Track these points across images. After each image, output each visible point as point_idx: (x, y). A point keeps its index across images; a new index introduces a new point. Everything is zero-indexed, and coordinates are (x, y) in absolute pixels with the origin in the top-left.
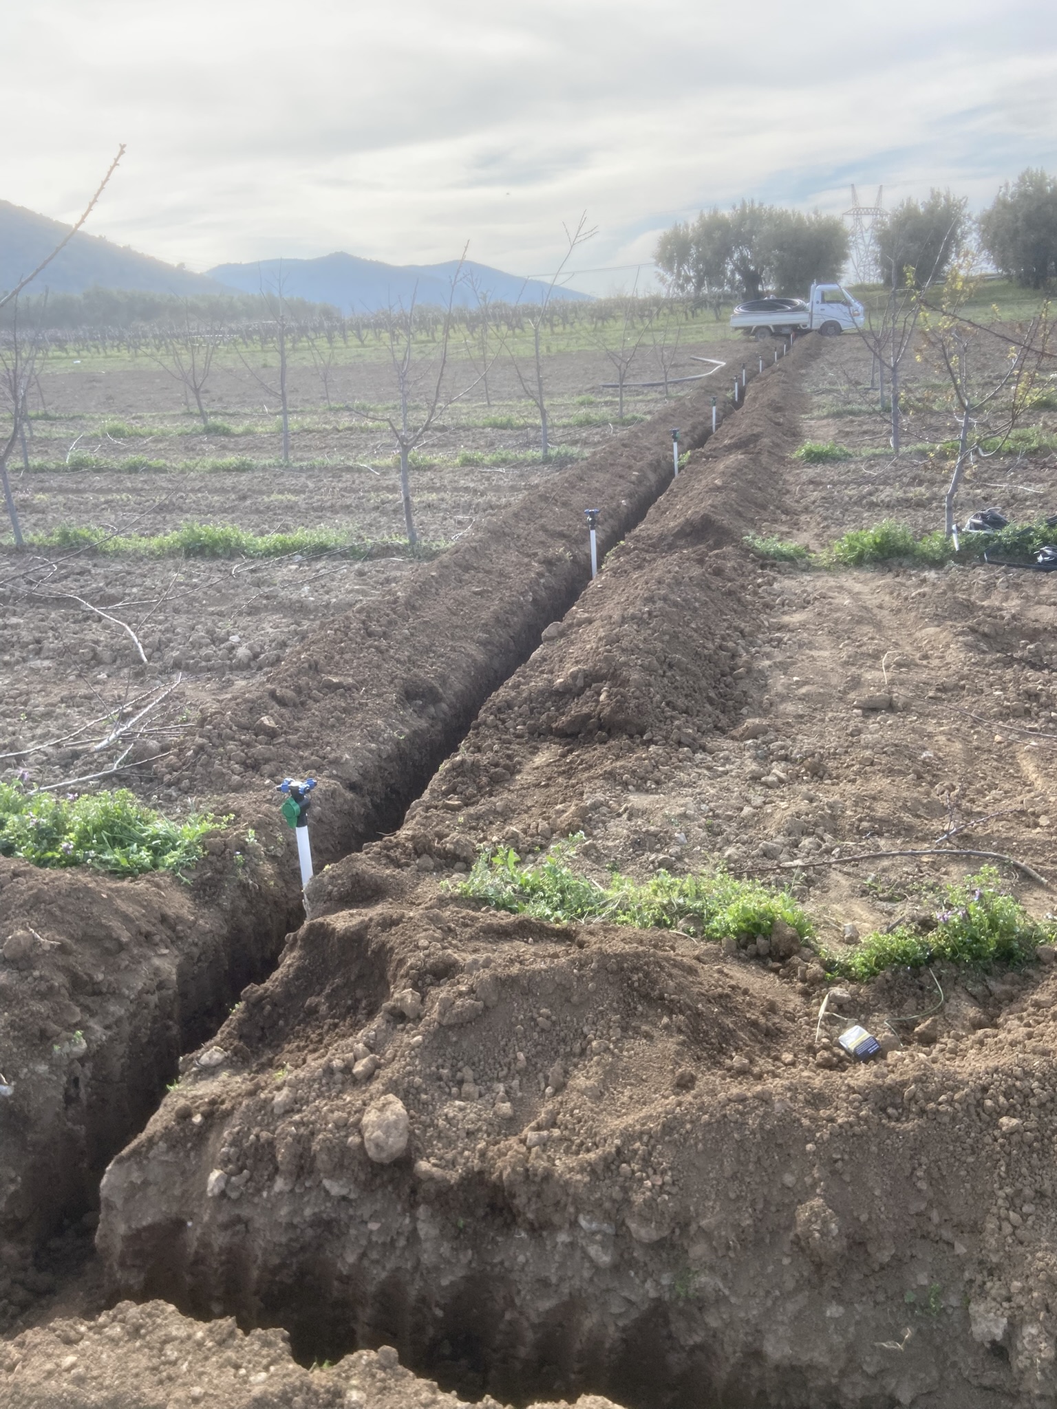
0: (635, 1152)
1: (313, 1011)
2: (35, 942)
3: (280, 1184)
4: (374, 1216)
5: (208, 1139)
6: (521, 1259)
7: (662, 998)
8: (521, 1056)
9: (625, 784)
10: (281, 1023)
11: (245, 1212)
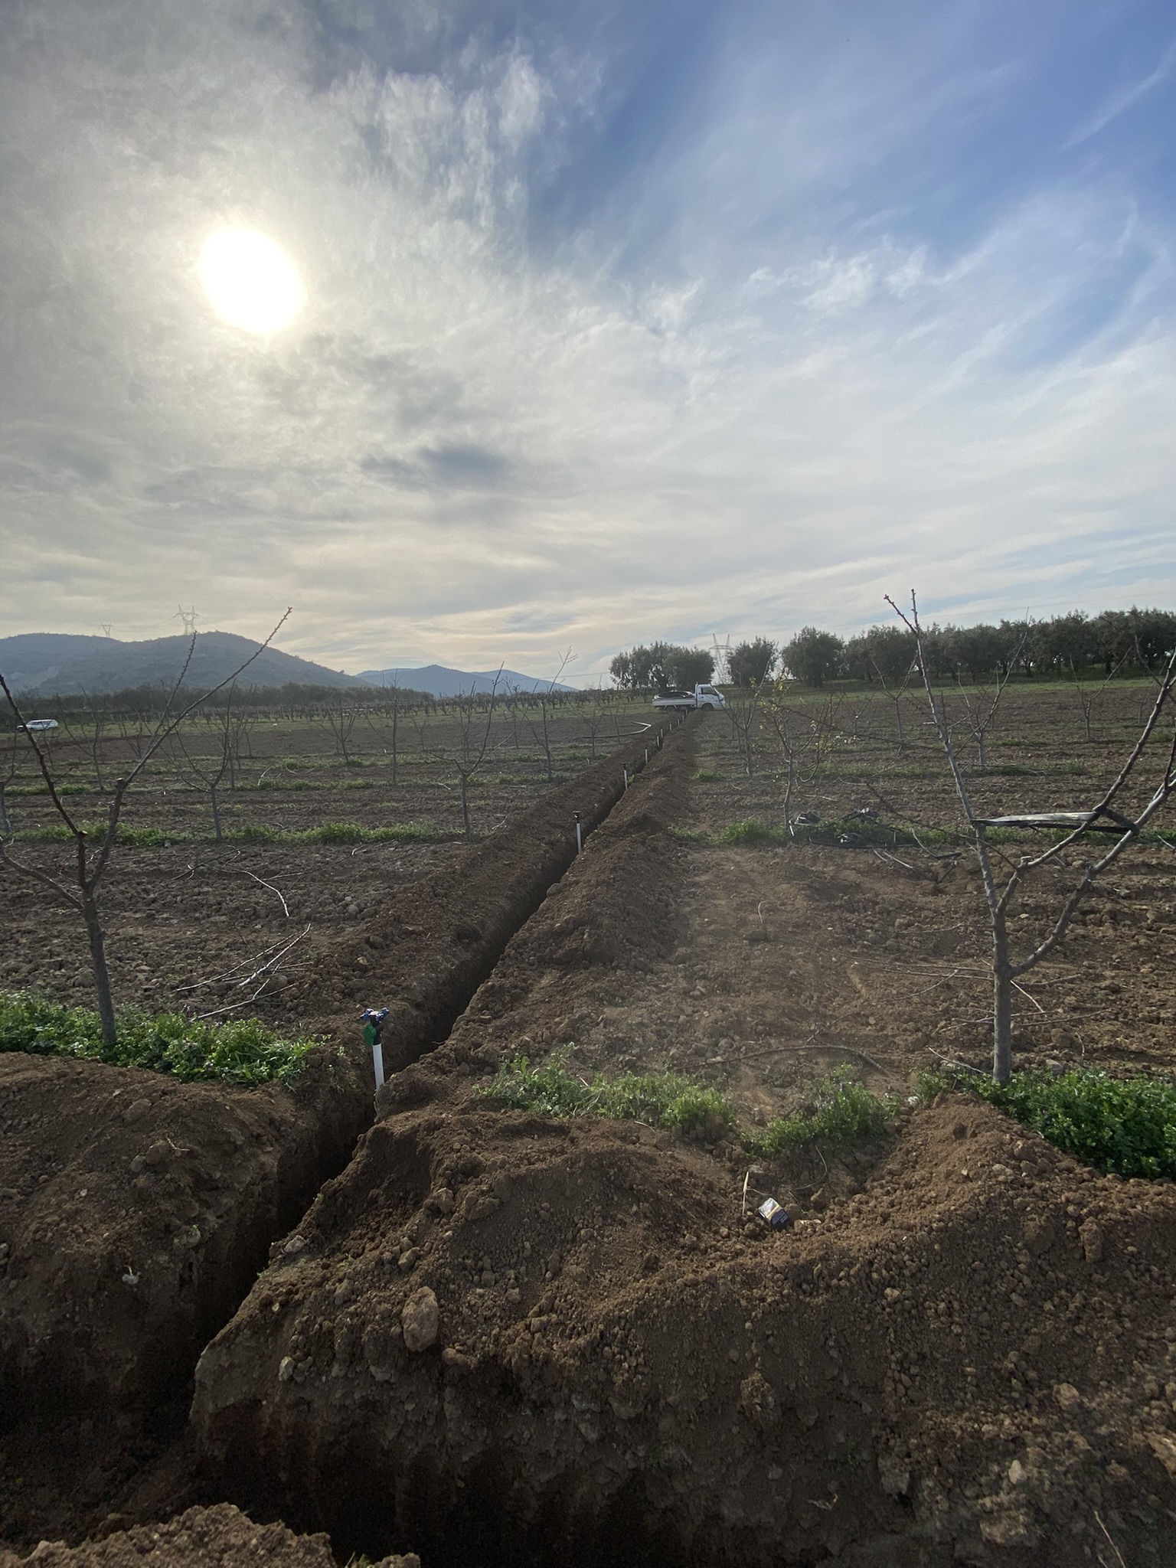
0: (615, 1335)
1: (374, 1201)
2: (171, 1150)
3: (336, 1370)
4: (411, 1397)
5: (282, 1326)
6: (526, 1435)
7: (632, 1189)
8: (527, 1245)
9: (601, 1000)
10: (350, 1211)
11: (307, 1394)
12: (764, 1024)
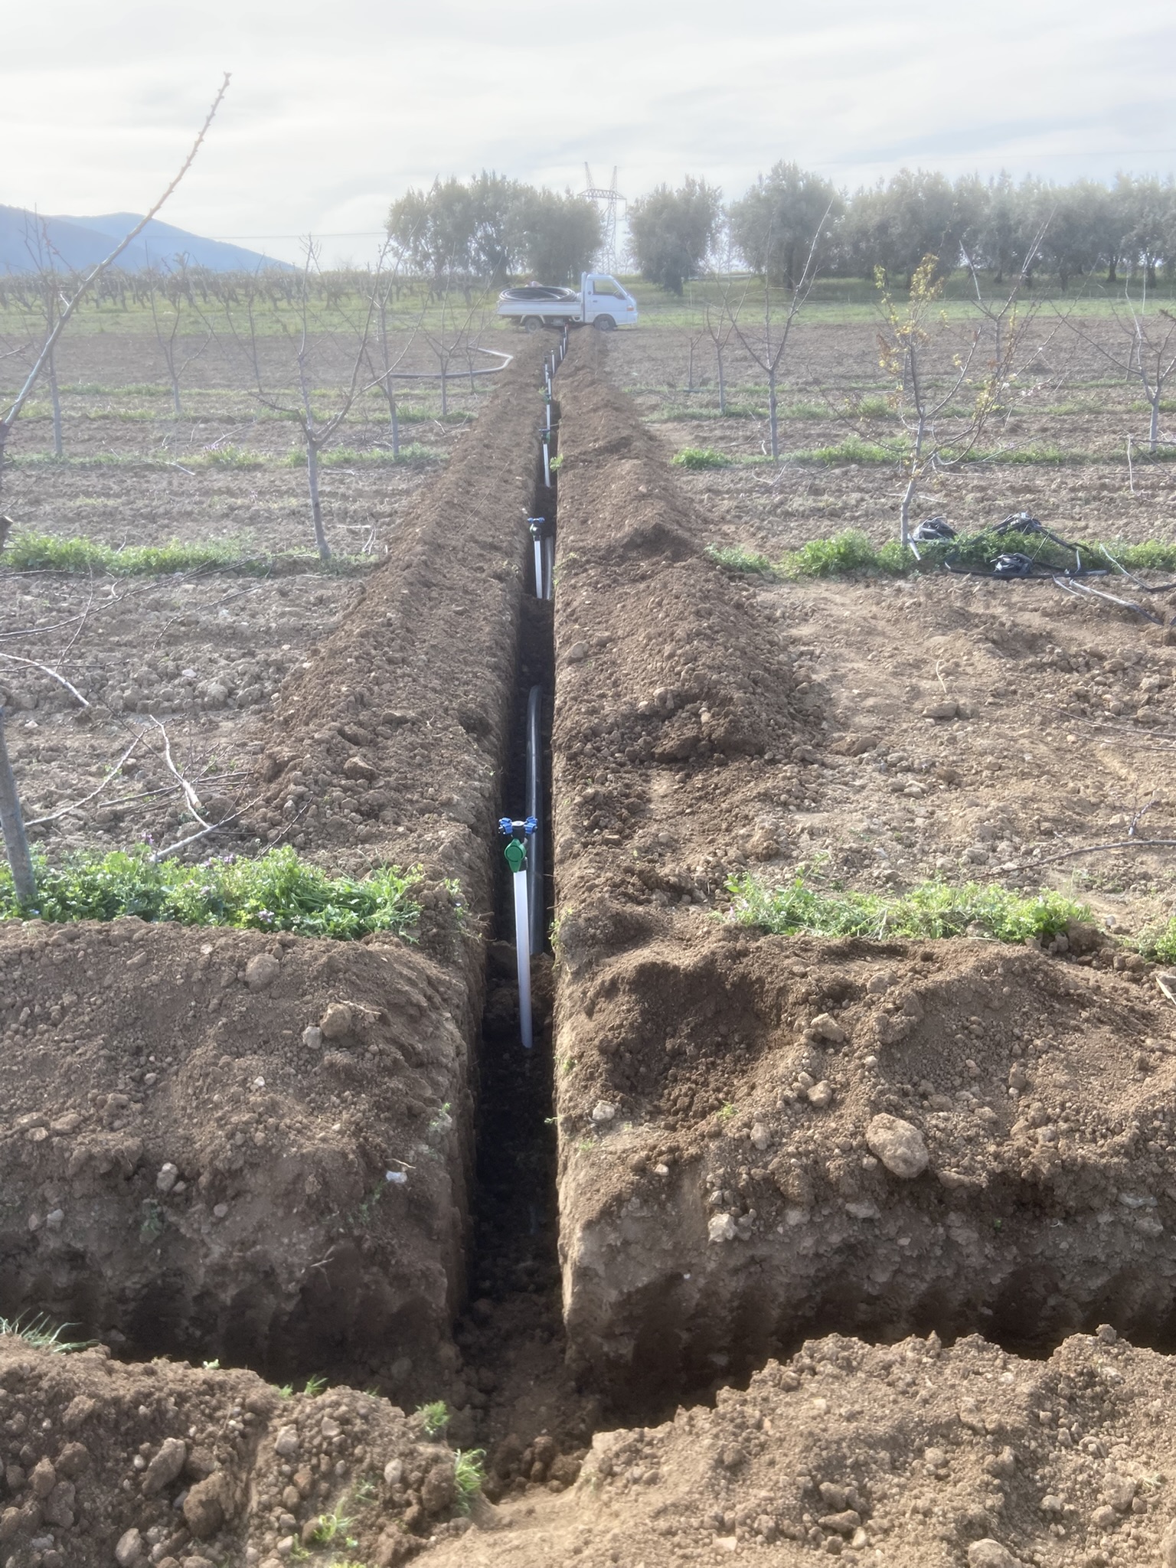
0: (1156, 1130)
1: (678, 1054)
2: (355, 1014)
3: (794, 1217)
4: (901, 1232)
5: (680, 1187)
7: (1068, 994)
8: (971, 1063)
9: (785, 804)
11: (762, 1251)
12: (1046, 819)
